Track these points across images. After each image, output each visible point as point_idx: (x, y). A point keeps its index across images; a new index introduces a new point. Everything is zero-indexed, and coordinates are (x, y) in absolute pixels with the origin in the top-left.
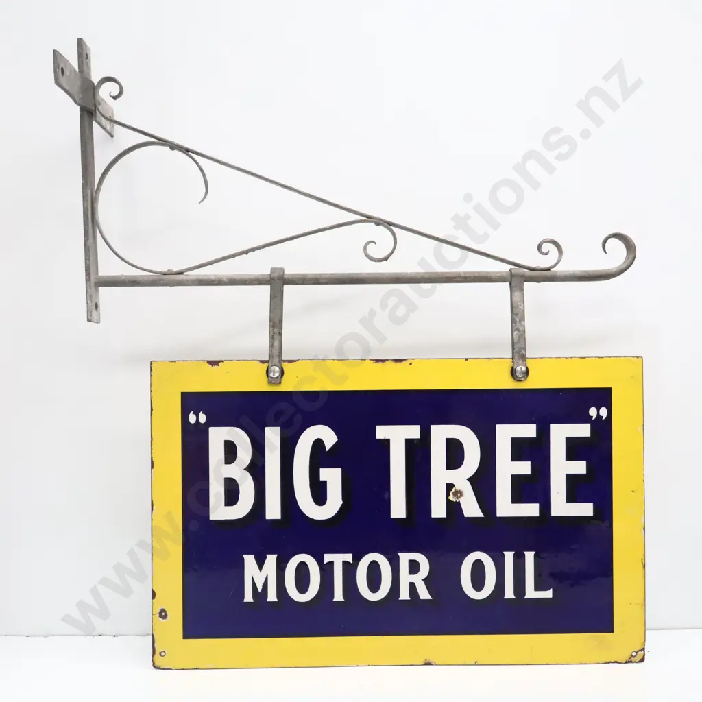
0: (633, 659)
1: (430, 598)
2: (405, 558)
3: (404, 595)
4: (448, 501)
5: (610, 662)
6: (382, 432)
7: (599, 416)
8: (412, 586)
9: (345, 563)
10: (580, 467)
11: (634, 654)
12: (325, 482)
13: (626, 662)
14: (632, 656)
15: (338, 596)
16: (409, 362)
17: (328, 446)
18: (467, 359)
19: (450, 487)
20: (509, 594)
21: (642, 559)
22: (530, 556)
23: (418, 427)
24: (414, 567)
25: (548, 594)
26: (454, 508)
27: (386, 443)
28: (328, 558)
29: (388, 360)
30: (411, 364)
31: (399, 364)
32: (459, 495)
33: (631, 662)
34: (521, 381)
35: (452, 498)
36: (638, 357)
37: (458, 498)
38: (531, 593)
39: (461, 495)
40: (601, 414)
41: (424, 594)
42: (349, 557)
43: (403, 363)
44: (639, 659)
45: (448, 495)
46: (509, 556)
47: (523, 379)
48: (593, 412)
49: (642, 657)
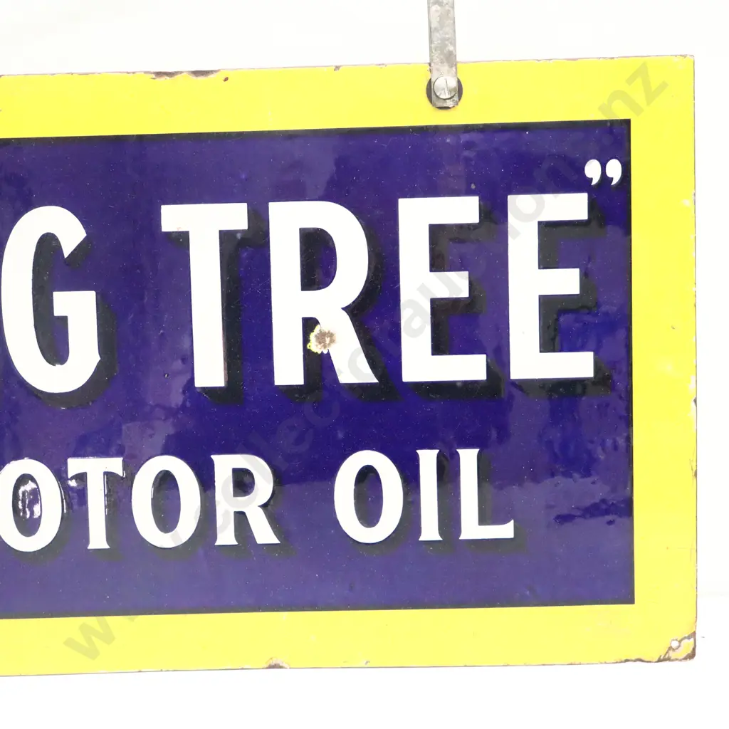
0: (672, 655)
1: (275, 540)
2: (224, 465)
3: (226, 536)
4: (308, 354)
5: (627, 661)
6: (173, 218)
7: (604, 177)
8: (241, 518)
9: (109, 476)
10: (567, 282)
11: (675, 644)
12: (64, 320)
13: (659, 661)
14: (670, 648)
15: (98, 538)
16: (221, 76)
17: (67, 250)
18: (337, 68)
19: (309, 324)
20: (430, 530)
21: (691, 461)
22: (468, 459)
23: (243, 207)
24: (243, 482)
25: (506, 531)
26: (318, 366)
27: (181, 240)
28: (75, 466)
29: (181, 72)
30: (226, 79)
31: (201, 79)
32: (328, 340)
33: (669, 659)
34: (448, 108)
35: (314, 346)
36: (684, 56)
37: (325, 347)
38: (472, 528)
39: (332, 341)
40: (609, 173)
41: (264, 533)
42: (115, 465)
43: (211, 76)
44: (684, 655)
45: (306, 340)
46: (428, 459)
47: (449, 103)
48: (592, 170)
49: (690, 651)
